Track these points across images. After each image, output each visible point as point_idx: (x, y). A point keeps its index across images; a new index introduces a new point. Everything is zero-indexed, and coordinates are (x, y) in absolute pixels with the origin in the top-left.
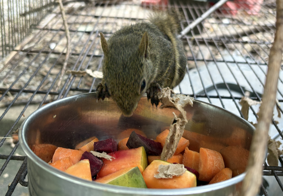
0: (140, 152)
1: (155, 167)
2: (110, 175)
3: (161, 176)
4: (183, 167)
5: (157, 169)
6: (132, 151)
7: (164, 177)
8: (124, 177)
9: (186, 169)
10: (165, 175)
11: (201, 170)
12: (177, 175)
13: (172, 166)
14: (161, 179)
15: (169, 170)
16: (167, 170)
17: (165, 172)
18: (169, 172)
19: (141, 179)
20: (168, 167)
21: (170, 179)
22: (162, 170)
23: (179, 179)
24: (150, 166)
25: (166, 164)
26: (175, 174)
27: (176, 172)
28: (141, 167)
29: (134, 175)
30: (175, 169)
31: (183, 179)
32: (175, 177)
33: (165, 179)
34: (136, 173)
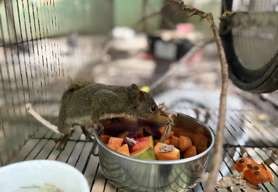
0: (151, 138)
1: (159, 146)
2: (138, 151)
3: (163, 151)
4: (173, 147)
5: (160, 147)
6: (146, 138)
7: (164, 151)
8: (145, 152)
9: (175, 147)
10: (165, 150)
11: (181, 147)
12: (170, 150)
13: (168, 146)
14: (163, 152)
15: (166, 148)
16: (165, 148)
17: (165, 149)
18: (166, 149)
19: (153, 153)
20: (166, 147)
21: (167, 152)
22: (163, 148)
23: (172, 152)
24: (156, 146)
25: (165, 145)
26: (169, 150)
27: (170, 149)
28: (152, 146)
29: (149, 151)
30: (169, 147)
31: (173, 152)
32: (169, 151)
33: (164, 152)
34: (150, 150)
